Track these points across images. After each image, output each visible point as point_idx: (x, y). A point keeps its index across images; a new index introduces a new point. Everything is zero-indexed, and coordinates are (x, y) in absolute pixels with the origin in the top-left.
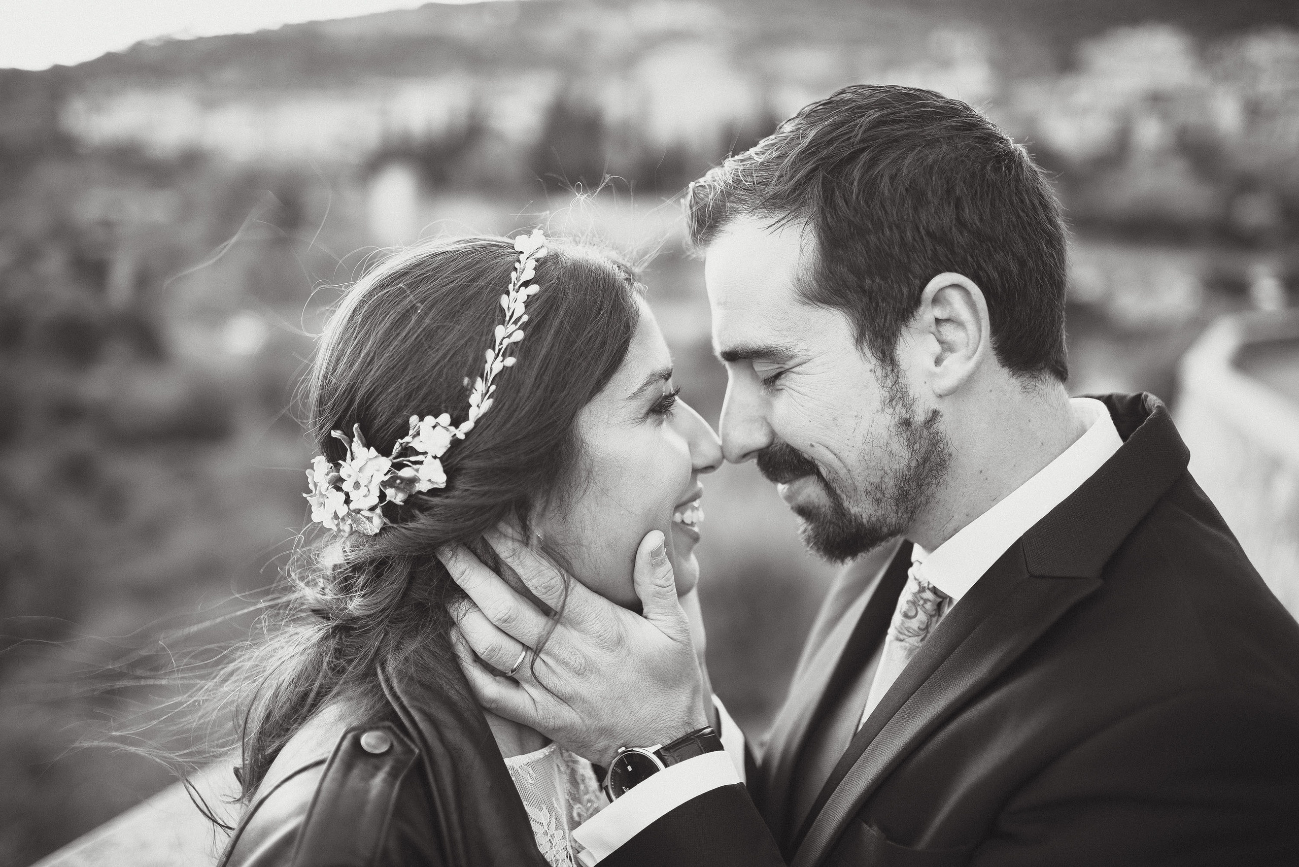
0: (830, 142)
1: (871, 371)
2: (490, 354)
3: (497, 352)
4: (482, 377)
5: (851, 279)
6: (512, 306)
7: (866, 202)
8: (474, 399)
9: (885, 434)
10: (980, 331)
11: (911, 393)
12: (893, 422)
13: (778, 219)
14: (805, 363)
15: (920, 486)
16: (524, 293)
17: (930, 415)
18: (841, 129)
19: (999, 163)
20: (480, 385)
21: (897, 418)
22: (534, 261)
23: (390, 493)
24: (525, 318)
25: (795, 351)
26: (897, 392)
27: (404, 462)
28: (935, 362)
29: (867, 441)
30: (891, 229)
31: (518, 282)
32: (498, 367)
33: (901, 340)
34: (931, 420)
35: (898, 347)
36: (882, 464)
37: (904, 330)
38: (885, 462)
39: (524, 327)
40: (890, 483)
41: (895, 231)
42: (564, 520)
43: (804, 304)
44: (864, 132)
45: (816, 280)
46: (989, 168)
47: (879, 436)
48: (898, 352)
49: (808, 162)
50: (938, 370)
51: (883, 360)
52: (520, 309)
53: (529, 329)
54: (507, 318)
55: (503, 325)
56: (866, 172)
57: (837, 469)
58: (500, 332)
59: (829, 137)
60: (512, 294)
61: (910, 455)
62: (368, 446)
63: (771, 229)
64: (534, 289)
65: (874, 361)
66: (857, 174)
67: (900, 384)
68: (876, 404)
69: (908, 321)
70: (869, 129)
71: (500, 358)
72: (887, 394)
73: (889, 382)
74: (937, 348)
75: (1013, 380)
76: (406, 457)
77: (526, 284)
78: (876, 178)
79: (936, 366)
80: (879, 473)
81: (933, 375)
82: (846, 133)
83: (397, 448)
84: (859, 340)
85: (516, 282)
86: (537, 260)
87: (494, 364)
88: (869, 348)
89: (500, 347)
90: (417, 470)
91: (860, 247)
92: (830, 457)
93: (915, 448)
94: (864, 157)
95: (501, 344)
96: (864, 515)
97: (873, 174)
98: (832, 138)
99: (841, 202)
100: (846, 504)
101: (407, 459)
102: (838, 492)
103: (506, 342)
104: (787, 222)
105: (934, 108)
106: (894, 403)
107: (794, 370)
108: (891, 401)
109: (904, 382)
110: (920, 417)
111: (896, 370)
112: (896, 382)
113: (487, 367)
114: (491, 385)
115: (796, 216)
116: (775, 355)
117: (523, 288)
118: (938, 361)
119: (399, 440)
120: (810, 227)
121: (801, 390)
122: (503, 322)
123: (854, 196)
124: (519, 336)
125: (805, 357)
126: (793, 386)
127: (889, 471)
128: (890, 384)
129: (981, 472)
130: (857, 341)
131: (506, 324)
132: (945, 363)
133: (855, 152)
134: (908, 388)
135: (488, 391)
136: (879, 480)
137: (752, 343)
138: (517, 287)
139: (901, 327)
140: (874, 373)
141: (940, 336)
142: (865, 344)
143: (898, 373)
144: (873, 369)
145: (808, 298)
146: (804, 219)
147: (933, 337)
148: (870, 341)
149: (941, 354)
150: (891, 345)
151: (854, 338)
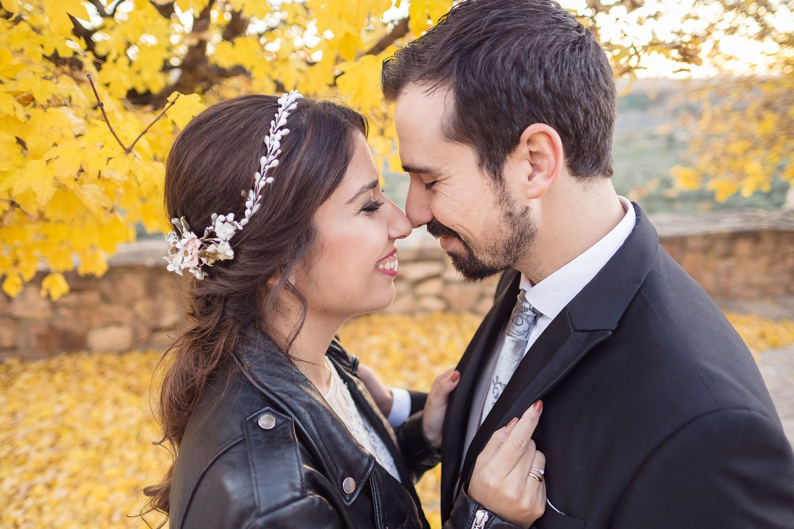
0: (465, 33)
1: (488, 184)
2: (257, 175)
3: (262, 173)
4: (253, 190)
5: (476, 125)
6: (272, 143)
7: (486, 75)
8: (249, 204)
9: (497, 220)
11: (512, 197)
12: (501, 214)
13: (431, 86)
14: (448, 178)
15: (518, 247)
16: (280, 134)
17: (524, 209)
18: (473, 24)
19: (575, 45)
20: (252, 194)
21: (504, 212)
22: (286, 112)
23: (204, 260)
24: (279, 152)
25: (442, 171)
26: (504, 196)
27: (211, 241)
28: (529, 178)
29: (486, 225)
30: (501, 92)
31: (276, 127)
32: (262, 184)
33: (507, 165)
34: (525, 212)
35: (505, 169)
36: (495, 237)
37: (508, 157)
38: (497, 236)
39: (278, 158)
40: (500, 246)
41: (504, 94)
42: (307, 273)
43: (447, 141)
44: (487, 27)
45: (454, 127)
46: (567, 49)
47: (493, 222)
48: (504, 173)
49: (451, 48)
50: (530, 183)
51: (495, 178)
52: (277, 145)
53: (282, 158)
54: (269, 151)
55: (266, 156)
56: (488, 54)
57: (469, 238)
58: (263, 160)
59: (465, 30)
60: (272, 135)
61: (512, 232)
62: (190, 231)
63: (428, 93)
64: (286, 131)
65: (489, 179)
66: (480, 57)
67: (505, 192)
68: (491, 204)
69: (511, 153)
70: (490, 25)
71: (264, 178)
72: (498, 198)
73: (499, 192)
74: (529, 169)
75: (578, 184)
76: (212, 238)
77: (281, 128)
78: (493, 58)
79: (529, 180)
80: (493, 242)
81: (527, 186)
82: (476, 27)
83: (206, 233)
84: (480, 165)
85: (275, 127)
86: (289, 111)
87: (261, 181)
88: (486, 170)
89: (264, 170)
90: (217, 247)
91: (481, 104)
92: (465, 232)
93: (515, 228)
94: (487, 44)
95: (264, 168)
96: (486, 261)
97: (491, 56)
98: (466, 31)
99: (470, 76)
100: (475, 254)
101: (212, 239)
102: (471, 247)
103: (267, 167)
104: (437, 89)
105: (533, 8)
106: (502, 203)
107: (442, 182)
108: (500, 202)
109: (508, 190)
110: (518, 210)
111: (503, 184)
112: (504, 191)
113: (256, 183)
114: (259, 195)
115: (443, 84)
116: (430, 173)
117: (279, 131)
118: (530, 178)
119: (207, 228)
120: (452, 91)
121: (447, 194)
122: (266, 154)
123: (478, 71)
124: (276, 163)
125: (447, 175)
126: (441, 191)
127: (499, 241)
128: (500, 192)
129: (557, 239)
130: (479, 165)
131: (268, 155)
132: (535, 179)
133: (480, 41)
134: (511, 194)
135: (257, 199)
136: (494, 245)
137: (418, 165)
138: (275, 131)
139: (507, 155)
140: (490, 186)
141: (532, 162)
142: (484, 168)
143: (505, 186)
144: (489, 183)
145: (449, 138)
146: (447, 87)
147: (528, 162)
148: (487, 166)
149: (533, 173)
150: (500, 168)
151: (477, 164)
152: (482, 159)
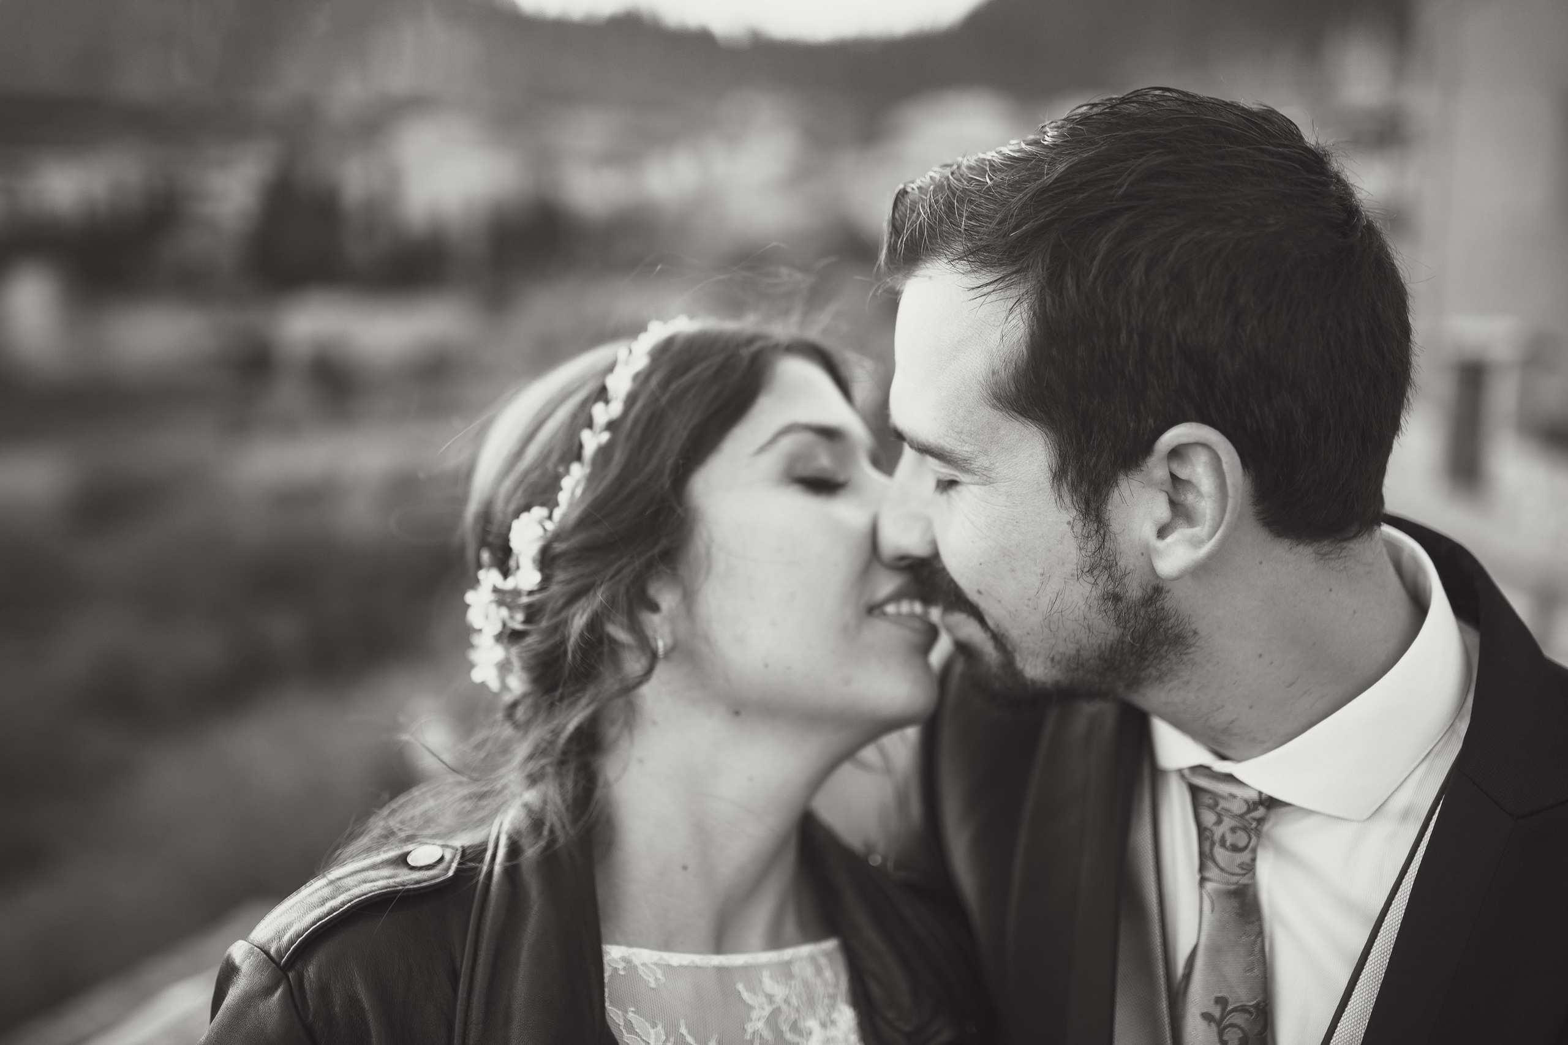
1: (1069, 523)
2: (586, 435)
4: (579, 462)
7: (1106, 291)
9: (1082, 606)
10: (1223, 510)
11: (1122, 563)
12: (1094, 595)
13: (981, 282)
17: (1150, 592)
20: (576, 469)
21: (1100, 592)
26: (1102, 559)
28: (1159, 532)
29: (1054, 609)
30: (1130, 335)
33: (1117, 491)
34: (1150, 599)
35: (1110, 501)
36: (1076, 640)
37: (1122, 477)
38: (1080, 637)
43: (994, 406)
45: (1016, 379)
47: (1073, 606)
48: (1109, 508)
49: (1045, 209)
50: (1159, 544)
51: (1086, 515)
58: (598, 409)
61: (1120, 631)
65: (1074, 513)
66: (1103, 247)
67: (1106, 549)
68: (1070, 567)
69: (1130, 469)
72: (1087, 559)
73: (1092, 546)
74: (1164, 513)
78: (1128, 259)
79: (1158, 537)
81: (1154, 549)
82: (1109, 179)
84: (1058, 477)
88: (1069, 490)
93: (1127, 626)
97: (1125, 252)
99: (1070, 283)
102: (1010, 649)
104: (993, 291)
106: (1096, 573)
108: (1092, 568)
109: (1113, 548)
110: (1133, 592)
111: (1102, 532)
112: (1101, 547)
115: (1007, 286)
118: (1161, 533)
120: (1022, 307)
121: (975, 519)
123: (1091, 278)
125: (984, 477)
127: (1087, 647)
130: (1055, 476)
132: (1170, 539)
133: (1111, 211)
134: (1118, 556)
136: (1072, 652)
139: (1119, 470)
140: (1072, 528)
141: (1174, 497)
142: (1065, 485)
143: (1107, 538)
144: (1072, 521)
145: (1000, 401)
146: (1015, 292)
147: (1167, 498)
148: (1073, 484)
149: (1171, 522)
150: (1101, 495)
151: (1051, 471)
152: (1063, 464)
